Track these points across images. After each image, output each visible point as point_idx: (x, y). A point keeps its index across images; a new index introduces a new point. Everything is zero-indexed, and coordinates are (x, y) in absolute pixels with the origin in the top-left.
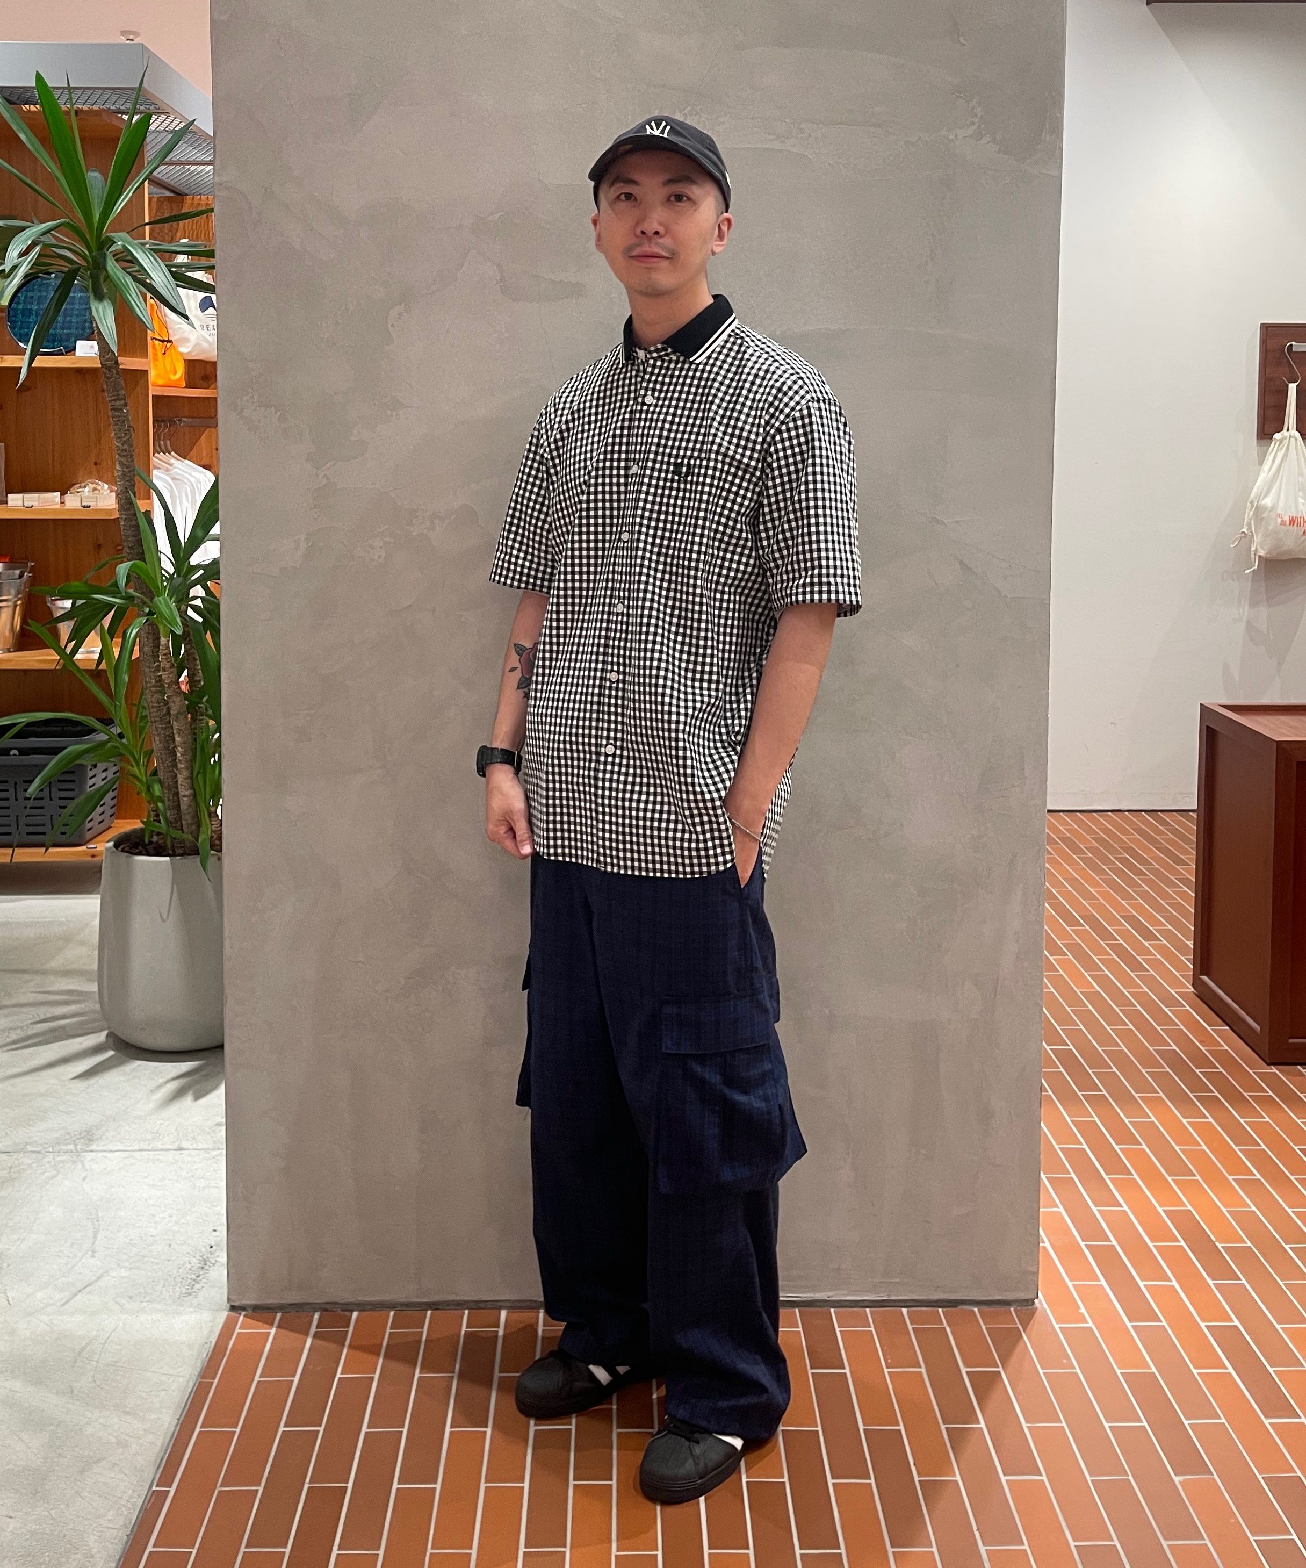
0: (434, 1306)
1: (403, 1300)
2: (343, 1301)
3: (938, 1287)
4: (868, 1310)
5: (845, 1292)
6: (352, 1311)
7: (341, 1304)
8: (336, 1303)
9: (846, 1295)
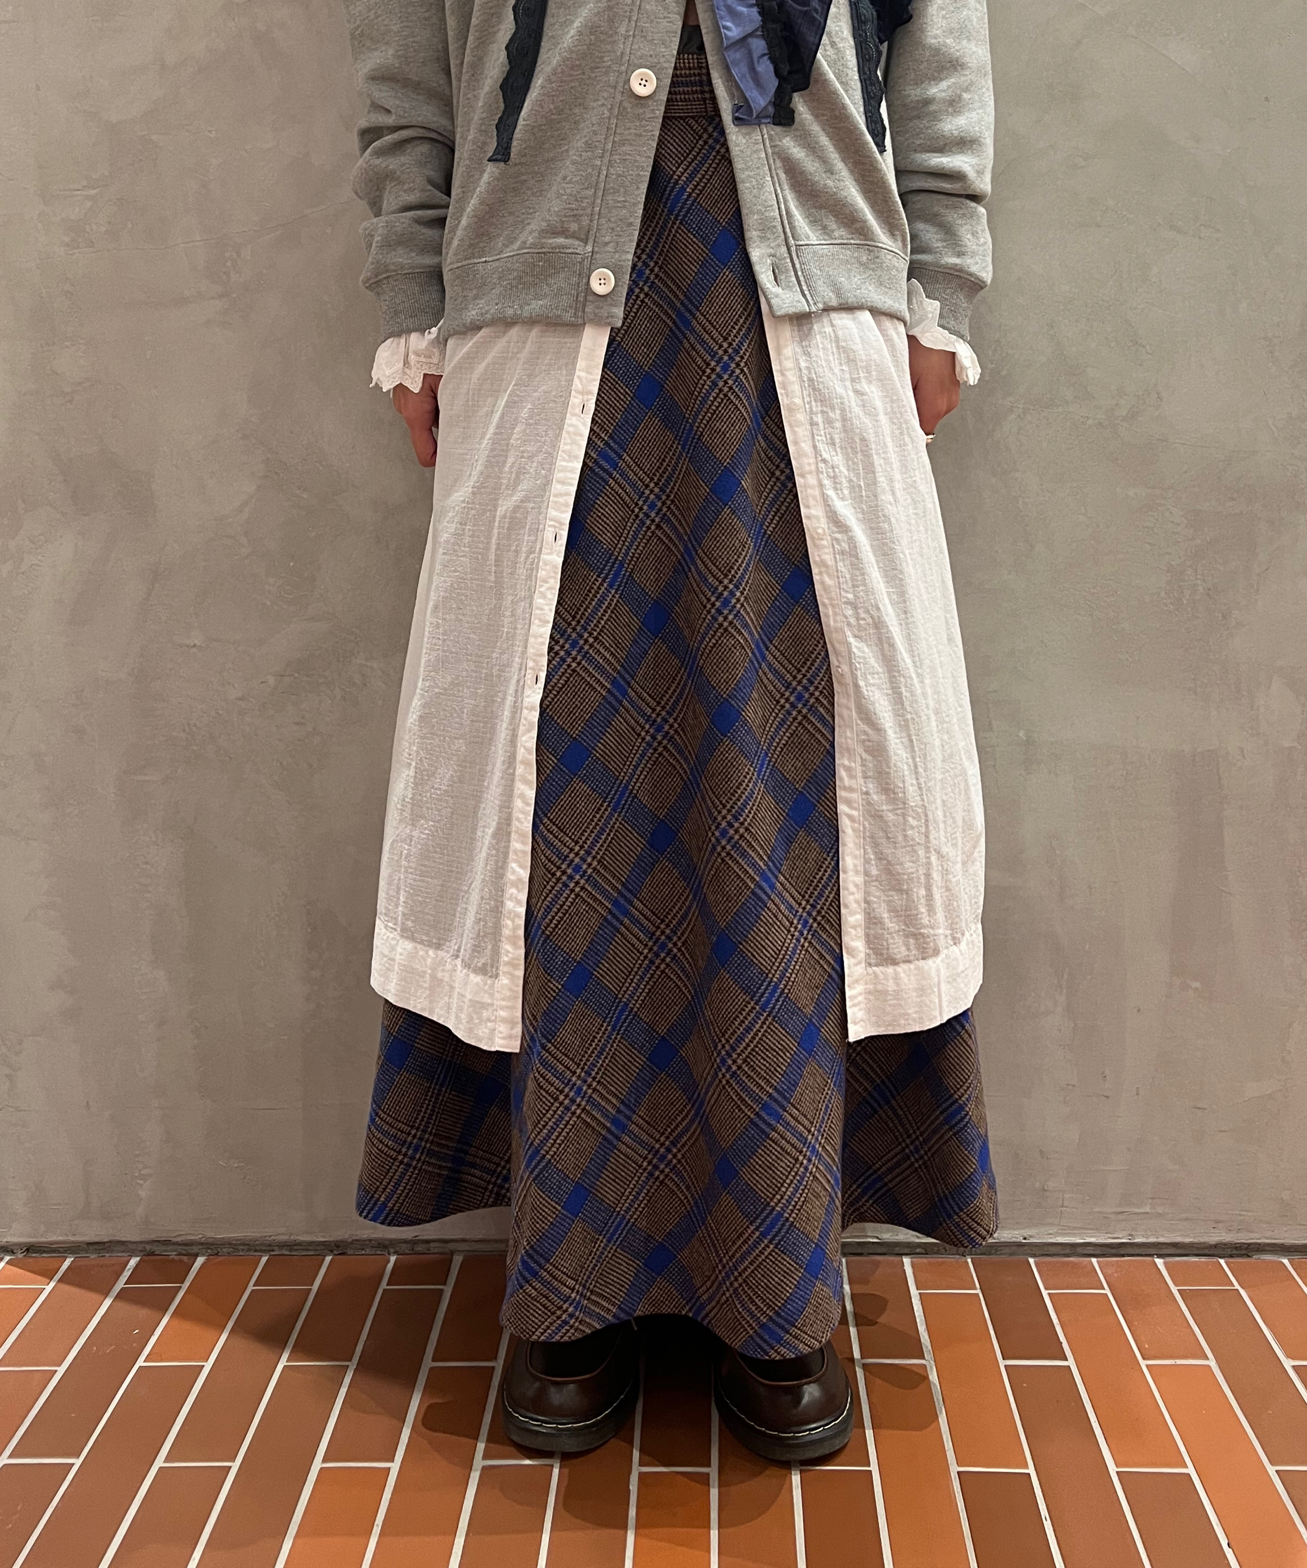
0: (339, 1248)
1: (284, 1238)
2: (179, 1239)
3: (1218, 1222)
4: (1094, 1260)
5: (1054, 1230)
6: (196, 1256)
7: (177, 1244)
8: (166, 1242)
9: (1058, 1234)
